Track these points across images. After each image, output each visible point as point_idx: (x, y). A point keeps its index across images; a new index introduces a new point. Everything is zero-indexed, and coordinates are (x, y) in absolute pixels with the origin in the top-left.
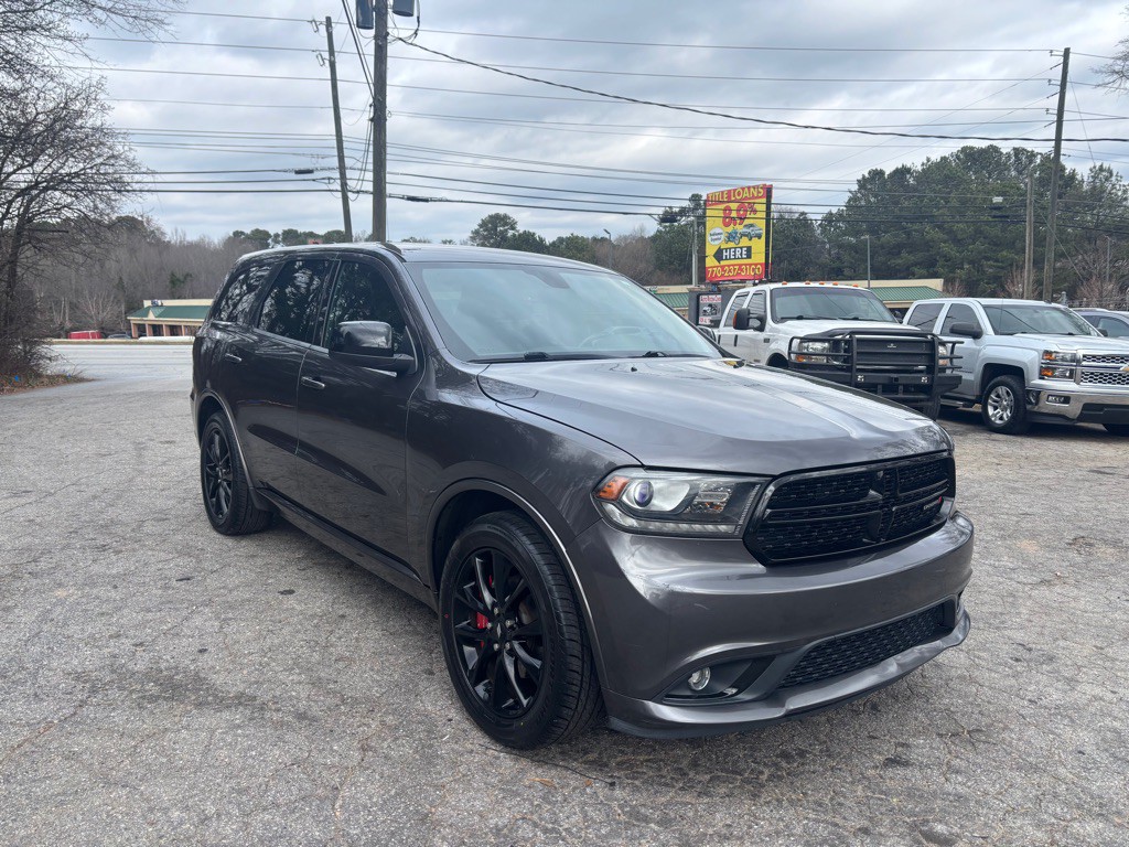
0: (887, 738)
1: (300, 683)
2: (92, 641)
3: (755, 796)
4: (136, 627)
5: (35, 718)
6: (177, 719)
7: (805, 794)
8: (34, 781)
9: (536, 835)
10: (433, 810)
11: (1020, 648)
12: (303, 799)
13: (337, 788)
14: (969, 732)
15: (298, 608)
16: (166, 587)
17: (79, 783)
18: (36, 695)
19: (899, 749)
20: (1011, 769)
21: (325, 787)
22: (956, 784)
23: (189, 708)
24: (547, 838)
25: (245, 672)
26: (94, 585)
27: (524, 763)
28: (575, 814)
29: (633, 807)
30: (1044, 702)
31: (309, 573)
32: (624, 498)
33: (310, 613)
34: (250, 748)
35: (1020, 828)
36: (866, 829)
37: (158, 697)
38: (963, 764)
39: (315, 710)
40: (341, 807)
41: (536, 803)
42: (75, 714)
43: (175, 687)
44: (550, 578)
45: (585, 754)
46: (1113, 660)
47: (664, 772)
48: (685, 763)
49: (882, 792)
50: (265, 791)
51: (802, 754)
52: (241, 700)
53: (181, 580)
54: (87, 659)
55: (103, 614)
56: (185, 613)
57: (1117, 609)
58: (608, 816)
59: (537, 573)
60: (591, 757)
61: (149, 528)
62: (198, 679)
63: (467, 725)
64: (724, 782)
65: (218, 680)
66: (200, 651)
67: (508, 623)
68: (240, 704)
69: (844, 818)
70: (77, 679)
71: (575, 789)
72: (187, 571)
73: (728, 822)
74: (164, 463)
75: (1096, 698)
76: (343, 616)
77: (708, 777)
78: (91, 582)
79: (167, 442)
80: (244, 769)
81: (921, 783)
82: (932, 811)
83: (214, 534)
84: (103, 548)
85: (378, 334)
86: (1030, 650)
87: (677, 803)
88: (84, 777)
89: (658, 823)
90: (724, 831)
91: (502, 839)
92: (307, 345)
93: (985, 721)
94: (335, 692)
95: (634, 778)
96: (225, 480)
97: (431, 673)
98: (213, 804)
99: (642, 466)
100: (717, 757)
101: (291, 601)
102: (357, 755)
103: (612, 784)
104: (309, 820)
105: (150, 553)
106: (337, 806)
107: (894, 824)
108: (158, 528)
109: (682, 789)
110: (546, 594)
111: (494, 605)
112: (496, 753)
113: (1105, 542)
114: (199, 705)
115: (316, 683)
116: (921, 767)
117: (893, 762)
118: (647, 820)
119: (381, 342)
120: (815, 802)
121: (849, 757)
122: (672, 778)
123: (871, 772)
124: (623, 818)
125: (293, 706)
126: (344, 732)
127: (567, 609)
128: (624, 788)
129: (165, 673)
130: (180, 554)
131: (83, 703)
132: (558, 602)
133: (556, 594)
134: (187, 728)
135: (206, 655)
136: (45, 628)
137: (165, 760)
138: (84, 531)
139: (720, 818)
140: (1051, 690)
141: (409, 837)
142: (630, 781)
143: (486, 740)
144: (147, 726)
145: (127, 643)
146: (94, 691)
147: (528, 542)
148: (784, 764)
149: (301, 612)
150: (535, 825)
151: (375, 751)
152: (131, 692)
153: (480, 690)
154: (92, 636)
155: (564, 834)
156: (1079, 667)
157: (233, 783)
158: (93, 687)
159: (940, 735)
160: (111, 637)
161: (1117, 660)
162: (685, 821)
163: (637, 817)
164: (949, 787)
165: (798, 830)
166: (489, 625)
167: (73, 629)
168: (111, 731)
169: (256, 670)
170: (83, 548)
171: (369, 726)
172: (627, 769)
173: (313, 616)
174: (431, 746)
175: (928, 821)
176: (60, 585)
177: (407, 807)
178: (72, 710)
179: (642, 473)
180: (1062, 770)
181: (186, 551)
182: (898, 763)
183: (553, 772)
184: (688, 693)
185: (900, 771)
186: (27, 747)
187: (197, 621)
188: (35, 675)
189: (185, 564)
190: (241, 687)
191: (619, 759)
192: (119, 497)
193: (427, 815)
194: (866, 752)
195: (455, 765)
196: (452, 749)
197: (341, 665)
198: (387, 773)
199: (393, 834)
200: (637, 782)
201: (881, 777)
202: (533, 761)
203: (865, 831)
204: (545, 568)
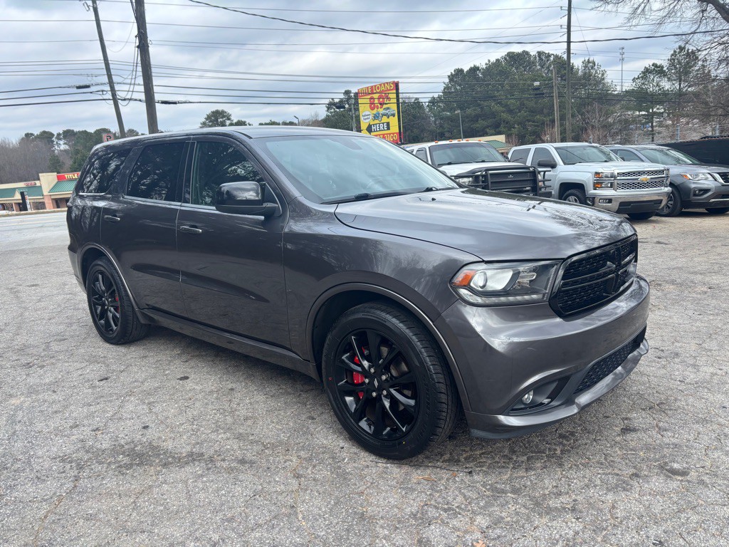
0: (614, 416)
1: (228, 439)
2: (58, 432)
3: (561, 465)
4: (86, 417)
5: (46, 495)
6: (154, 478)
7: (589, 459)
8: (72, 540)
9: (440, 514)
10: (365, 510)
11: (657, 350)
12: (275, 517)
13: (293, 506)
14: (658, 405)
15: (198, 388)
16: (93, 387)
17: (107, 536)
18: (37, 477)
19: (626, 422)
20: (694, 423)
21: (285, 507)
22: (669, 438)
23: (158, 469)
24: (449, 515)
25: (185, 437)
26: (37, 392)
27: (406, 469)
28: (457, 496)
29: (491, 485)
30: (687, 381)
31: (192, 363)
32: (472, 284)
33: (208, 390)
34: (218, 490)
35: (719, 457)
36: (636, 474)
37: (131, 465)
38: (666, 425)
39: (249, 456)
40: (303, 518)
41: (428, 493)
42: (75, 486)
43: (140, 455)
44: (419, 343)
45: (442, 455)
46: (711, 350)
47: (497, 459)
48: (506, 452)
49: (631, 450)
50: (247, 517)
51: (572, 434)
52: (193, 458)
53: (102, 380)
54: (62, 446)
55: (56, 412)
56: (118, 403)
57: (697, 320)
58: (479, 494)
59: (409, 342)
60: (447, 457)
61: (55, 347)
62: (155, 449)
63: (355, 449)
64: (537, 459)
65: (169, 445)
66: (144, 428)
67: (384, 377)
68: (194, 460)
69: (620, 470)
70: (63, 461)
71: (448, 479)
72: (103, 373)
73: (555, 485)
74: (39, 301)
75: (713, 374)
76: (232, 389)
77: (525, 458)
78: (32, 391)
79: (33, 285)
80: (223, 505)
81: (650, 440)
82: (664, 456)
83: (107, 345)
84: (28, 365)
85: (248, 190)
86: (663, 351)
87: (517, 478)
88: (108, 531)
89: (511, 493)
90: (555, 490)
91: (420, 521)
92: (179, 204)
93: (663, 397)
94: (256, 442)
95: (480, 466)
96: (112, 306)
97: (313, 419)
98: (214, 532)
99: (483, 261)
100: (524, 445)
101: (189, 384)
102: (294, 482)
103: (470, 473)
104: (288, 533)
105: (67, 364)
106: (300, 518)
107: (649, 468)
108: (63, 346)
109: (514, 468)
110: (418, 355)
111: (370, 367)
112: (385, 465)
113: (667, 282)
114: (165, 465)
115: (239, 437)
116: (645, 430)
117: (626, 430)
118: (503, 492)
119: (251, 195)
120: (598, 463)
121: (600, 432)
122: (504, 462)
123: (618, 439)
124: (487, 493)
125: (233, 456)
126: (277, 467)
127: (434, 363)
128: (478, 473)
129: (127, 447)
130: (91, 363)
131: (77, 479)
132: (428, 359)
133: (425, 354)
134: (165, 482)
135: (150, 430)
136: (18, 428)
137: (162, 508)
138: (7, 355)
139: (549, 483)
140: (687, 373)
141: (359, 531)
142: (479, 469)
143: (373, 457)
144: (135, 486)
145: (87, 431)
146: (80, 468)
147: (398, 322)
148: (565, 442)
149: (201, 391)
150: (436, 508)
151: (305, 477)
152: (109, 464)
153: (363, 424)
154: (56, 429)
155: (457, 510)
156: (695, 357)
157: (220, 515)
158: (78, 465)
159: (644, 410)
160: (71, 427)
161: (712, 350)
162: (528, 489)
163: (497, 492)
164: (666, 440)
165: (598, 482)
166: (367, 381)
167: (39, 426)
168: (110, 495)
169: (192, 435)
170: (13, 367)
171: (292, 461)
172: (473, 461)
173: (211, 392)
174: (339, 467)
175: (666, 463)
176: (11, 396)
177: (347, 511)
178: (72, 485)
179: (484, 266)
180: (720, 420)
181: (93, 360)
182: (630, 430)
183: (428, 471)
184: (523, 406)
185: (634, 435)
186: (52, 517)
187: (130, 407)
188: (29, 463)
189: (98, 369)
190: (189, 448)
191: (464, 456)
192: (19, 328)
193: (363, 514)
194: (608, 427)
195: (362, 478)
196: (354, 467)
197: (249, 422)
198: (321, 491)
199: (348, 530)
200: (484, 468)
201: (625, 441)
202: (411, 466)
203: (636, 475)
204: (414, 337)
